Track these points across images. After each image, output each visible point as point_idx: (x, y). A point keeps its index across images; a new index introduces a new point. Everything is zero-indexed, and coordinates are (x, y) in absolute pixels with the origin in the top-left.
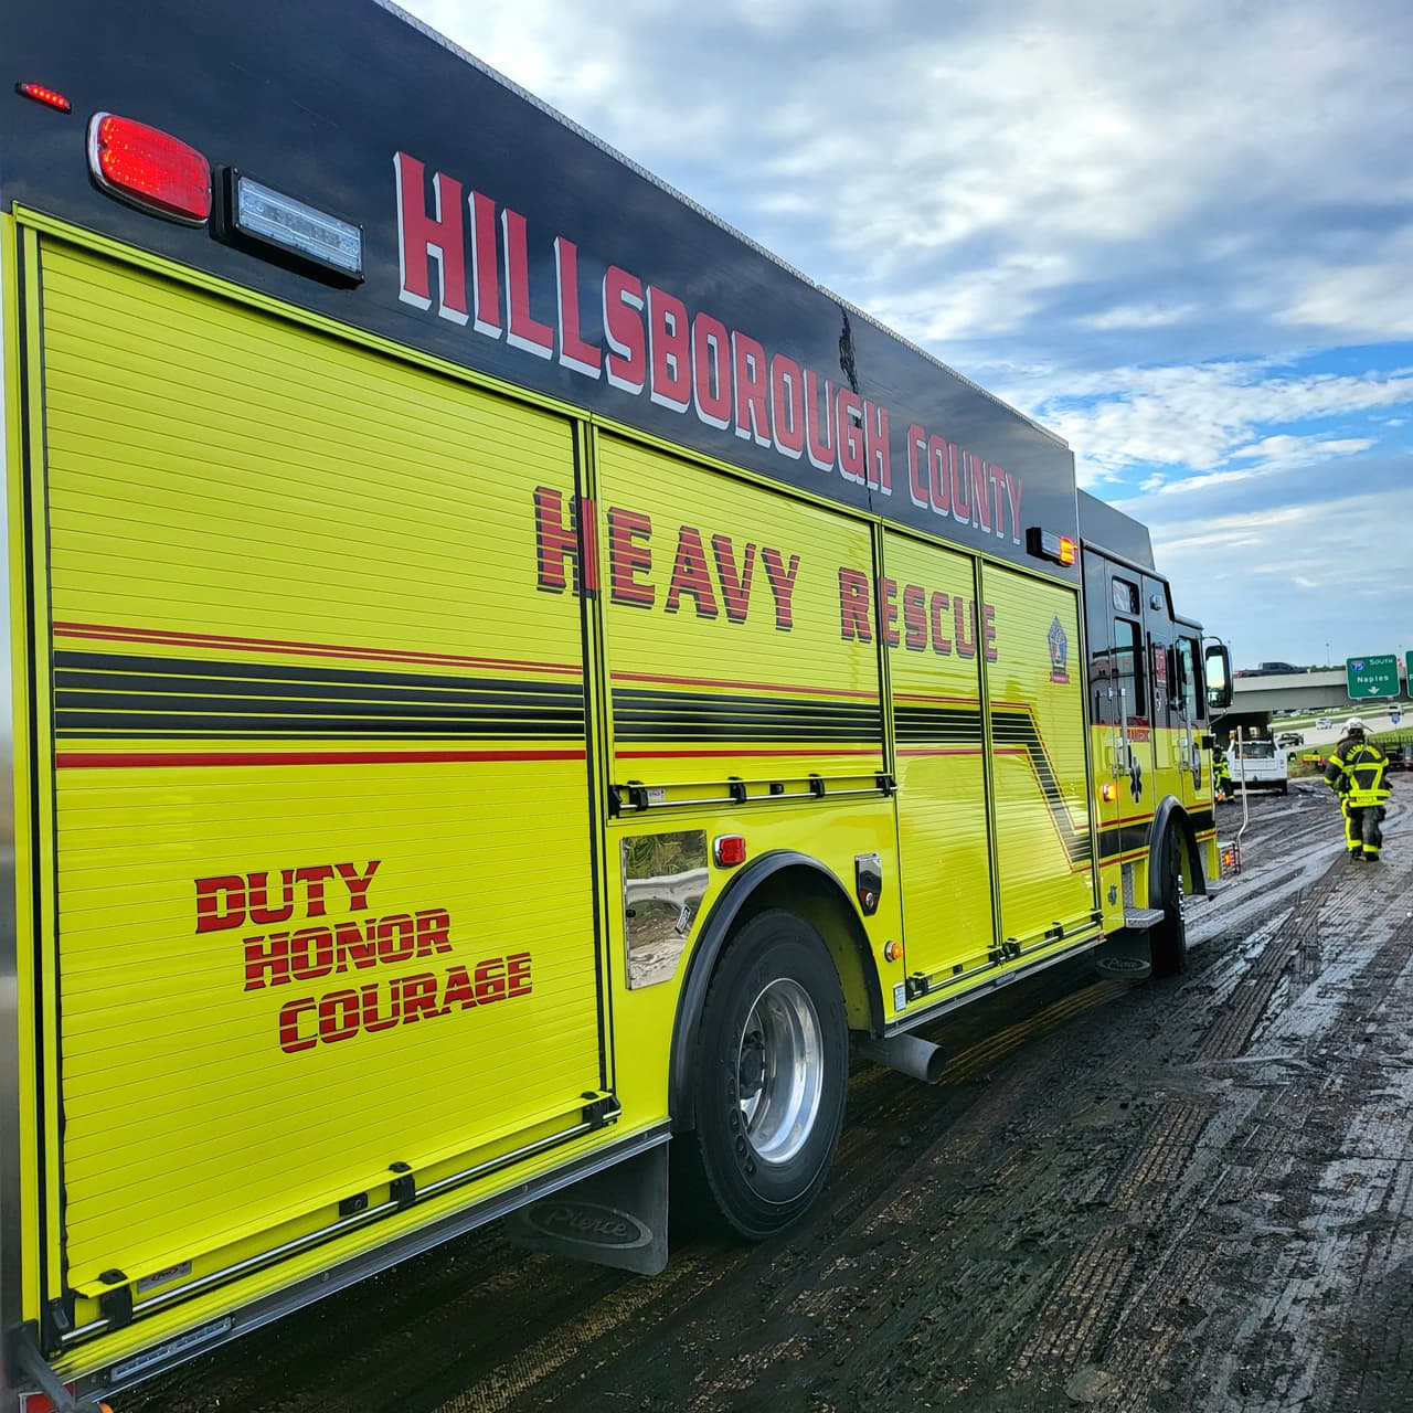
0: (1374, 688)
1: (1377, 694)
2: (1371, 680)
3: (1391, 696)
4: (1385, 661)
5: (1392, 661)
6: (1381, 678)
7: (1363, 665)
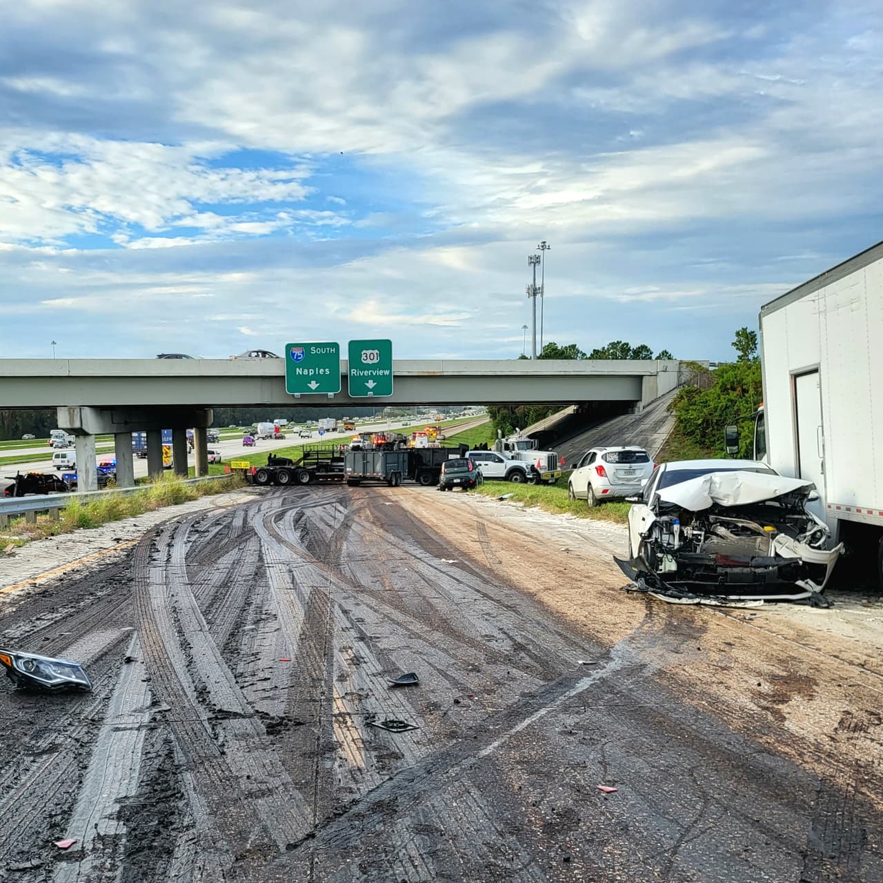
0: (313, 382)
1: (316, 390)
2: (311, 372)
3: (332, 394)
4: (327, 350)
5: (334, 350)
6: (322, 371)
7: (303, 353)
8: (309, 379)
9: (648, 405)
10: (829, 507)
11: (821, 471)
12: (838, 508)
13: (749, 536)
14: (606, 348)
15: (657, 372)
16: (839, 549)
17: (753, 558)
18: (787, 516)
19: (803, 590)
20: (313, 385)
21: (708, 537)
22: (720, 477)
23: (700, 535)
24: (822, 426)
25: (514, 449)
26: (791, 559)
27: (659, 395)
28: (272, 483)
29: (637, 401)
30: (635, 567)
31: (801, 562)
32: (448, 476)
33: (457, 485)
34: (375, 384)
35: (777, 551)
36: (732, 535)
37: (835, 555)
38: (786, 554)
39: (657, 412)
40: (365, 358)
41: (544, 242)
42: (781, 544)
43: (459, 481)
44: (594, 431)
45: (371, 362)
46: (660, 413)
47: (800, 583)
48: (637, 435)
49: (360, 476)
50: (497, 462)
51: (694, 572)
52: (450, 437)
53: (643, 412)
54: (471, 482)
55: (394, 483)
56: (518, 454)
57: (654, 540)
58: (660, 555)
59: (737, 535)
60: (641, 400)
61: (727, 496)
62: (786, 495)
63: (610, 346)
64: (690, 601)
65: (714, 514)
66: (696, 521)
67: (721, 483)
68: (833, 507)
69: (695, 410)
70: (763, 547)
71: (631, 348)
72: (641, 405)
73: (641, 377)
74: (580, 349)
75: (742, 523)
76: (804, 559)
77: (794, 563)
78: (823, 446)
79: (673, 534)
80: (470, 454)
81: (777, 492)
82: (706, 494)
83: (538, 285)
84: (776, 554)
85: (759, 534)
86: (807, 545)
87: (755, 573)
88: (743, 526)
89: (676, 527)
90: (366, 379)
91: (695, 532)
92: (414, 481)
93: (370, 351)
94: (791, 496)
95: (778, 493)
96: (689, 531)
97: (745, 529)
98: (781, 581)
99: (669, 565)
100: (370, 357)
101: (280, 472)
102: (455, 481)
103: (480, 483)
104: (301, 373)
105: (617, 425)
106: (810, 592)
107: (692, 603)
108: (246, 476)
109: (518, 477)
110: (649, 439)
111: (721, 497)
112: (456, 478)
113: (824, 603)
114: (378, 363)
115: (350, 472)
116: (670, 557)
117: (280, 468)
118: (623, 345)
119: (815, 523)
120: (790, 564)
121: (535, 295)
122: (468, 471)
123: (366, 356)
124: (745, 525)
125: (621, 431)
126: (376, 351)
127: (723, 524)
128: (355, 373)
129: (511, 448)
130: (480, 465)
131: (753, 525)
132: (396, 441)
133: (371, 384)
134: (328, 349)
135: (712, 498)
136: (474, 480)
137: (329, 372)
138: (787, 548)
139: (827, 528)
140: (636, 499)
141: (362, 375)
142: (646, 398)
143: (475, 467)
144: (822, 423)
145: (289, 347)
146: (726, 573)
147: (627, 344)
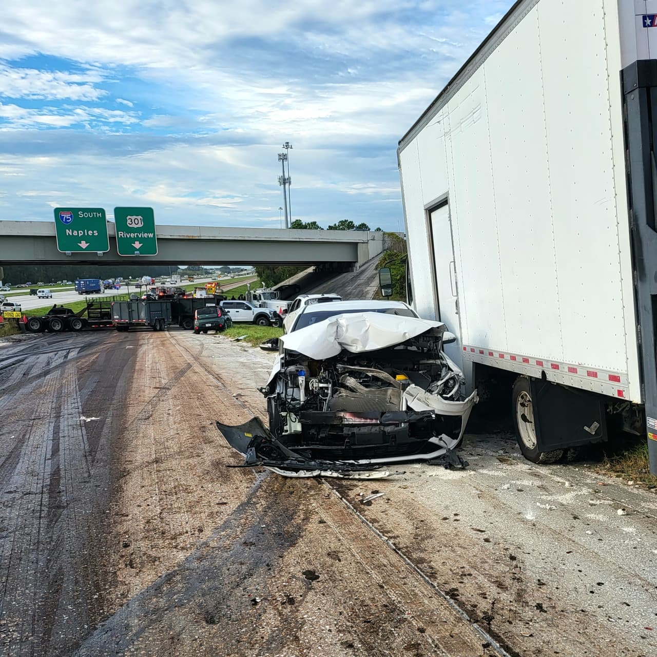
0: (83, 242)
1: (86, 249)
2: (81, 233)
3: (101, 252)
4: (93, 214)
5: (100, 215)
6: (90, 233)
7: (71, 217)
8: (80, 239)
9: (363, 265)
10: (465, 349)
11: (455, 311)
12: (473, 350)
13: (379, 387)
14: (337, 225)
15: (368, 240)
16: (473, 398)
17: (383, 413)
18: (422, 362)
19: (437, 447)
20: (84, 245)
21: (337, 390)
22: (347, 319)
23: (327, 388)
24: (454, 262)
25: (260, 299)
26: (424, 412)
27: (370, 257)
28: (46, 331)
29: (355, 262)
30: (248, 432)
31: (434, 416)
32: (202, 321)
33: (210, 329)
34: (142, 244)
35: (408, 404)
36: (362, 387)
37: (469, 405)
38: (418, 407)
39: (369, 271)
40: (131, 223)
41: (288, 143)
42: (412, 396)
43: (210, 325)
44: (325, 285)
45: (136, 226)
46: (371, 271)
47: (434, 440)
48: (356, 288)
49: (127, 322)
50: (246, 309)
51: (318, 434)
52: (228, 291)
53: (359, 270)
54: (221, 326)
55: (158, 328)
56: (265, 303)
57: (276, 395)
58: (284, 414)
59: (367, 386)
60: (357, 262)
61: (355, 341)
62: (417, 338)
63: (340, 224)
64: (308, 474)
65: (344, 363)
66: (325, 370)
67: (347, 326)
68: (468, 349)
69: (395, 269)
70: (394, 400)
71: (355, 225)
72: (358, 265)
73: (356, 244)
74: (320, 225)
75: (372, 372)
76: (436, 412)
77: (426, 417)
78: (456, 283)
79: (298, 387)
80: (224, 303)
81: (407, 335)
82: (332, 339)
83: (286, 177)
84: (408, 407)
85: (390, 385)
86: (439, 396)
87: (384, 432)
88: (373, 376)
89: (301, 379)
90: (134, 240)
91: (321, 385)
92: (178, 326)
93: (135, 217)
94: (422, 340)
95: (408, 337)
96: (315, 384)
97: (376, 379)
98: (413, 439)
99: (294, 426)
100: (135, 222)
101: (53, 320)
102: (207, 325)
103: (229, 327)
104: (71, 234)
105: (341, 281)
106: (445, 448)
107: (311, 475)
108: (18, 324)
109: (264, 321)
110: (364, 291)
111: (349, 342)
112: (208, 323)
113: (458, 464)
114: (142, 227)
115: (117, 319)
116: (293, 416)
117: (53, 317)
118: (349, 223)
119: (450, 369)
120: (422, 419)
121: (284, 184)
122: (218, 317)
123: (131, 221)
124: (375, 374)
125: (344, 285)
126: (139, 217)
127: (353, 374)
128: (122, 235)
129: (258, 298)
130: (229, 312)
131: (383, 375)
132: (175, 294)
133: (137, 245)
134: (95, 213)
135: (340, 344)
136: (223, 324)
137: (97, 234)
138: (419, 400)
139: (461, 374)
140: (270, 345)
141: (128, 237)
142: (361, 260)
143: (225, 314)
144: (454, 259)
145: (57, 211)
146: (353, 433)
147: (352, 222)
